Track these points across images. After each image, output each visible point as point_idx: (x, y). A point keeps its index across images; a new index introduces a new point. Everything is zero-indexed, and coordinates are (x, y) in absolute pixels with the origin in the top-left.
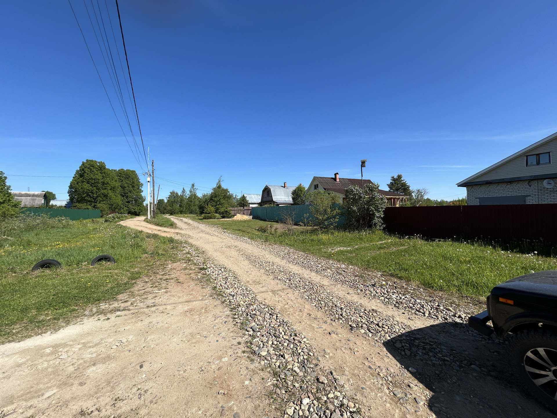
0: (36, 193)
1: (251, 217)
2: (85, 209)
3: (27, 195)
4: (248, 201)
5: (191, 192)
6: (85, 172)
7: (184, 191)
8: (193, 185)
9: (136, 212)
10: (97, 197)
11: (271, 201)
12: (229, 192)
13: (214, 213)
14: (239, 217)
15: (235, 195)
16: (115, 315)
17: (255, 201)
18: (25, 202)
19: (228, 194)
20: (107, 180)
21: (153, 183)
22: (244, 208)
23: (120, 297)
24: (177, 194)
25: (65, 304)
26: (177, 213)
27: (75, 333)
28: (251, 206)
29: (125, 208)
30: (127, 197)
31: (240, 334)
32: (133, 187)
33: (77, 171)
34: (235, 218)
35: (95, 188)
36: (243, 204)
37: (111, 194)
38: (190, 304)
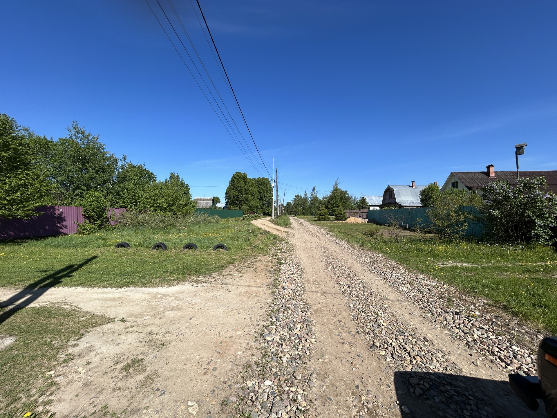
0: (209, 198)
1: (367, 220)
2: (234, 210)
3: (204, 200)
4: (368, 203)
5: (312, 195)
6: (234, 182)
7: (306, 194)
8: (314, 189)
9: (268, 213)
10: (242, 200)
11: (395, 203)
12: (348, 194)
13: (328, 216)
14: (352, 220)
15: (354, 197)
16: (202, 285)
17: (376, 203)
18: (203, 204)
19: (347, 196)
20: (248, 187)
21: (277, 188)
22: (360, 211)
23: (214, 274)
24: (301, 197)
25: (184, 272)
26: (300, 215)
27: (176, 290)
28: (371, 208)
29: (261, 210)
30: (262, 200)
31: (265, 319)
32: (267, 192)
33: (230, 182)
34: (348, 220)
35: (240, 194)
36: (362, 206)
37: (250, 198)
38: (250, 288)
